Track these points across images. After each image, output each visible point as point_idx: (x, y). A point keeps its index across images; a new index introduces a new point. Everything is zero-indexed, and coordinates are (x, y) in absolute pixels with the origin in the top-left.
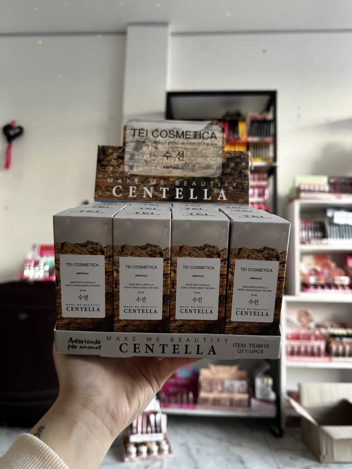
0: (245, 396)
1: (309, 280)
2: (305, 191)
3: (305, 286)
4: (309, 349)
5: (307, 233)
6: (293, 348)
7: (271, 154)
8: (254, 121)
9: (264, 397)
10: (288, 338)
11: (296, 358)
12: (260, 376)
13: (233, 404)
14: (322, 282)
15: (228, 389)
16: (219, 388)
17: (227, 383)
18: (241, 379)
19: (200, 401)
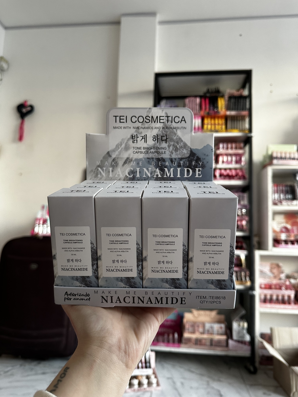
0: (224, 337)
1: (280, 236)
2: (277, 158)
3: (277, 242)
4: (280, 298)
5: (278, 195)
6: (265, 296)
7: (247, 126)
8: (231, 97)
9: (240, 339)
10: (261, 288)
11: (268, 305)
12: (237, 320)
13: (212, 344)
14: (292, 238)
15: (208, 331)
16: (201, 330)
17: (208, 326)
18: (219, 322)
19: (183, 341)
